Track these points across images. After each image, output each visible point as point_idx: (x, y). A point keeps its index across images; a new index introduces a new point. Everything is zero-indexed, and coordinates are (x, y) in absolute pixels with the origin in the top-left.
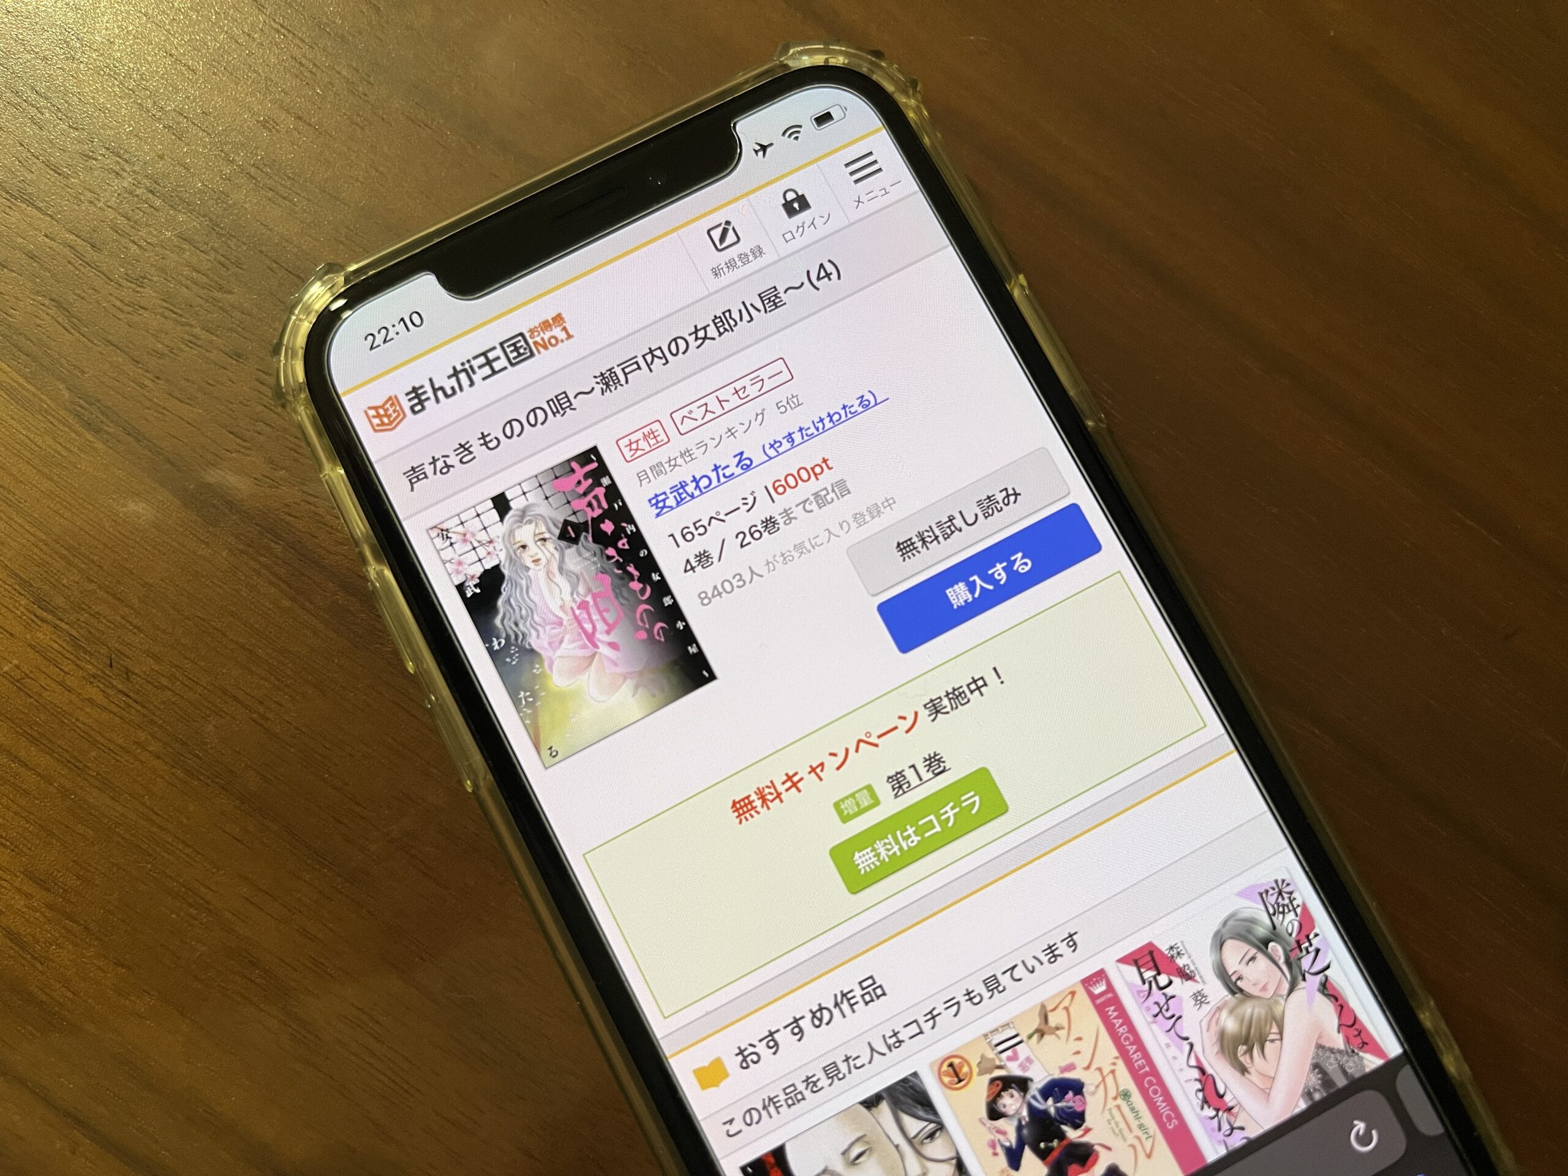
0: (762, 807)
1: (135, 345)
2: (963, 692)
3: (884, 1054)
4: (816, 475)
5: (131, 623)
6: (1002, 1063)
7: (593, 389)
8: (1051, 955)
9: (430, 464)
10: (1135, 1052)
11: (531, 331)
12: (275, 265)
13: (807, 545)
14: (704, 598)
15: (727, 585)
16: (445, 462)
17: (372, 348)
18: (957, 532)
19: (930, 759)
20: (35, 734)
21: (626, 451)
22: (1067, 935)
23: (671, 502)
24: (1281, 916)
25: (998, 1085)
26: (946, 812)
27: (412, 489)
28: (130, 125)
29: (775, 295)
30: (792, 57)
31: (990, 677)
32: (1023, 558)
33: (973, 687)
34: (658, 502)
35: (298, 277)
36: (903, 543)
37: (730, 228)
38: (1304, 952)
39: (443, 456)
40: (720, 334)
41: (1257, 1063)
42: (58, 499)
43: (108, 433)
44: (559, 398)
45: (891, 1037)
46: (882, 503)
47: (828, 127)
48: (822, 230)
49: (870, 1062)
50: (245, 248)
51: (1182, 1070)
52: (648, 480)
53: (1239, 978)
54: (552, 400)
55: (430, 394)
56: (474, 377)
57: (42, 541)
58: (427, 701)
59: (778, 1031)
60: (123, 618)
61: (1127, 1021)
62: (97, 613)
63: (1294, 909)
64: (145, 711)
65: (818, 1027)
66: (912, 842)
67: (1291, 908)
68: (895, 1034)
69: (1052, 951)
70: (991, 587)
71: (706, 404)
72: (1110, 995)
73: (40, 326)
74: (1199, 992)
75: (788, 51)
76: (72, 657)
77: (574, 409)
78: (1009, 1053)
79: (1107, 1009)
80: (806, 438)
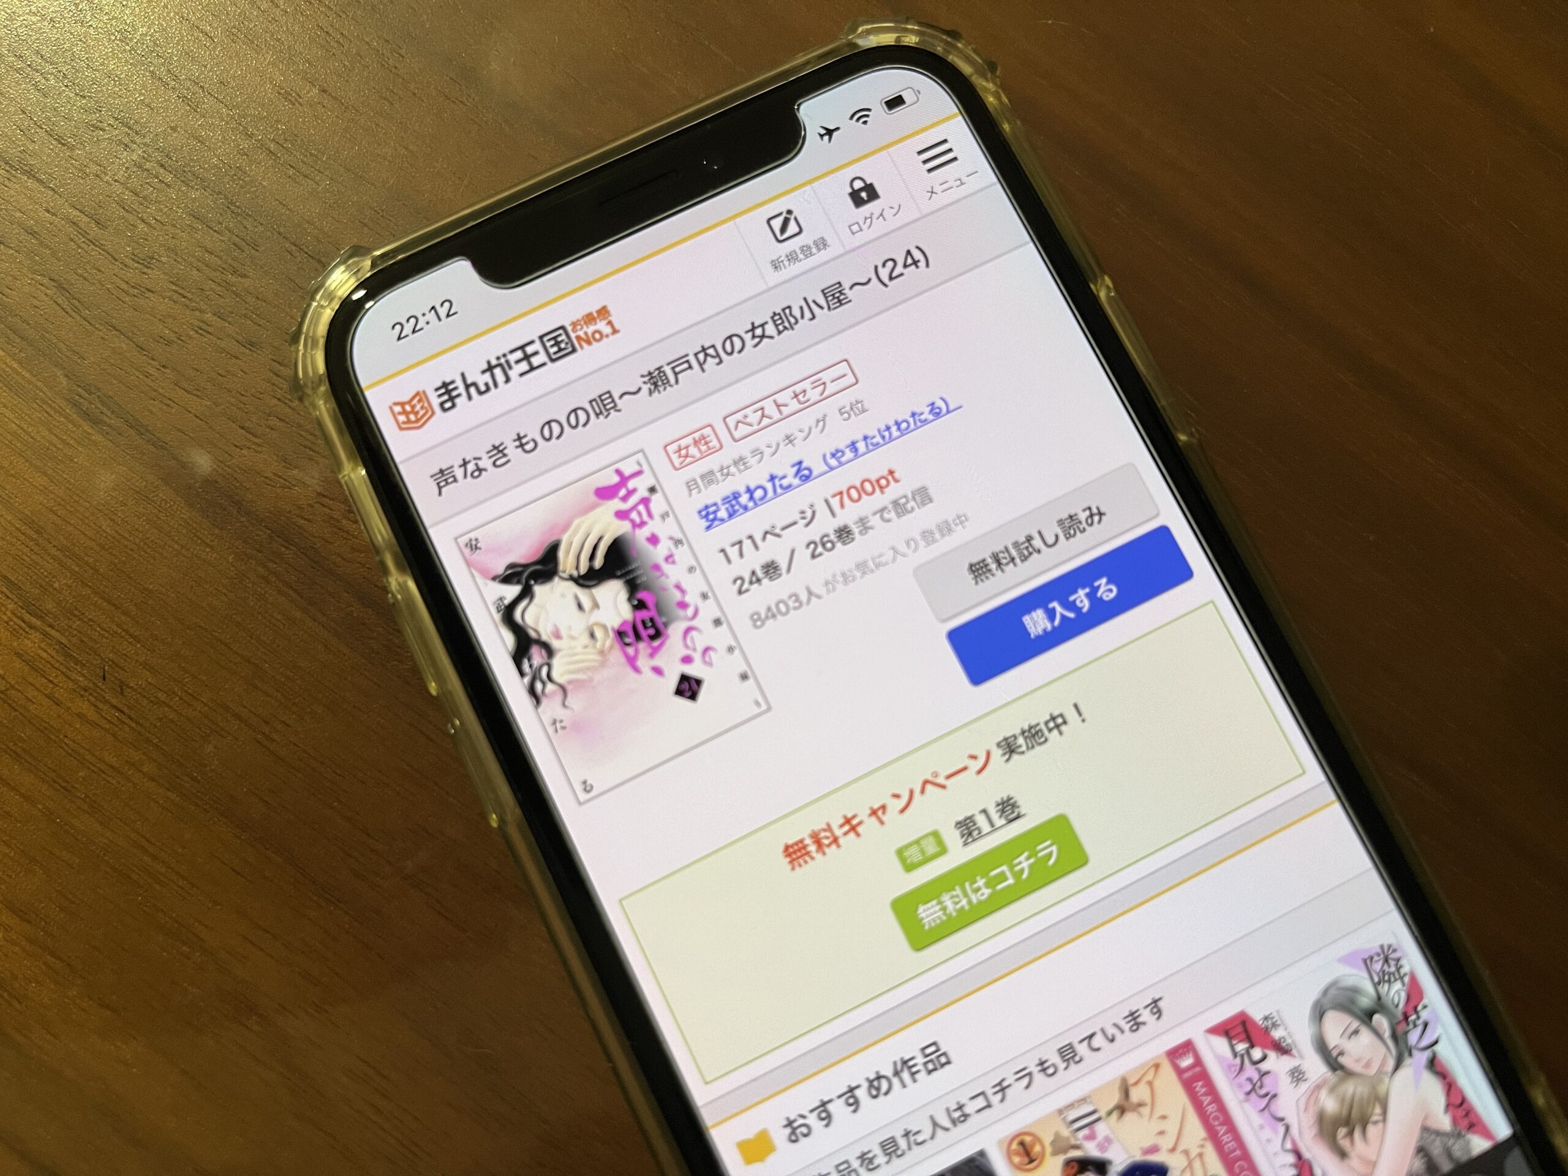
0: (817, 851)
1: (140, 330)
2: (1041, 730)
3: (947, 1129)
4: (881, 488)
5: (126, 631)
6: (1078, 1142)
7: (640, 389)
8: (1132, 1023)
9: (460, 466)
10: (1224, 1134)
11: (574, 324)
12: (294, 248)
13: (871, 565)
14: (757, 620)
15: (782, 607)
16: (476, 464)
17: (399, 338)
18: (1035, 555)
19: (1003, 803)
20: (18, 750)
21: (674, 457)
22: (1150, 1001)
23: (723, 514)
24: (1386, 986)
25: (1073, 1167)
26: (1020, 863)
27: (440, 494)
28: (141, 94)
29: (840, 292)
30: (860, 36)
31: (1071, 715)
32: (1108, 583)
33: (1051, 725)
34: (708, 514)
35: (319, 261)
36: (975, 565)
37: (792, 218)
38: (1411, 1026)
39: (475, 459)
40: (780, 333)
41: (1359, 1147)
42: (52, 496)
43: (108, 426)
44: (603, 397)
45: (956, 1110)
46: (953, 521)
47: (899, 111)
48: (892, 223)
49: (932, 1137)
50: (261, 228)
51: (1275, 1154)
52: (696, 490)
53: (1341, 1053)
54: (595, 400)
55: (462, 389)
56: (511, 373)
57: (32, 540)
58: (449, 725)
59: (830, 1101)
60: (118, 626)
61: (1217, 1099)
62: (90, 620)
63: (1401, 978)
64: (139, 728)
65: (875, 1097)
66: (983, 894)
67: (1397, 976)
68: (960, 1107)
69: (1135, 1021)
70: (1071, 615)
71: (762, 409)
72: (1198, 1069)
73: (37, 307)
74: (1295, 1068)
75: (857, 29)
76: (62, 668)
77: (619, 411)
78: (1086, 1131)
79: (1195, 1084)
80: (871, 447)
